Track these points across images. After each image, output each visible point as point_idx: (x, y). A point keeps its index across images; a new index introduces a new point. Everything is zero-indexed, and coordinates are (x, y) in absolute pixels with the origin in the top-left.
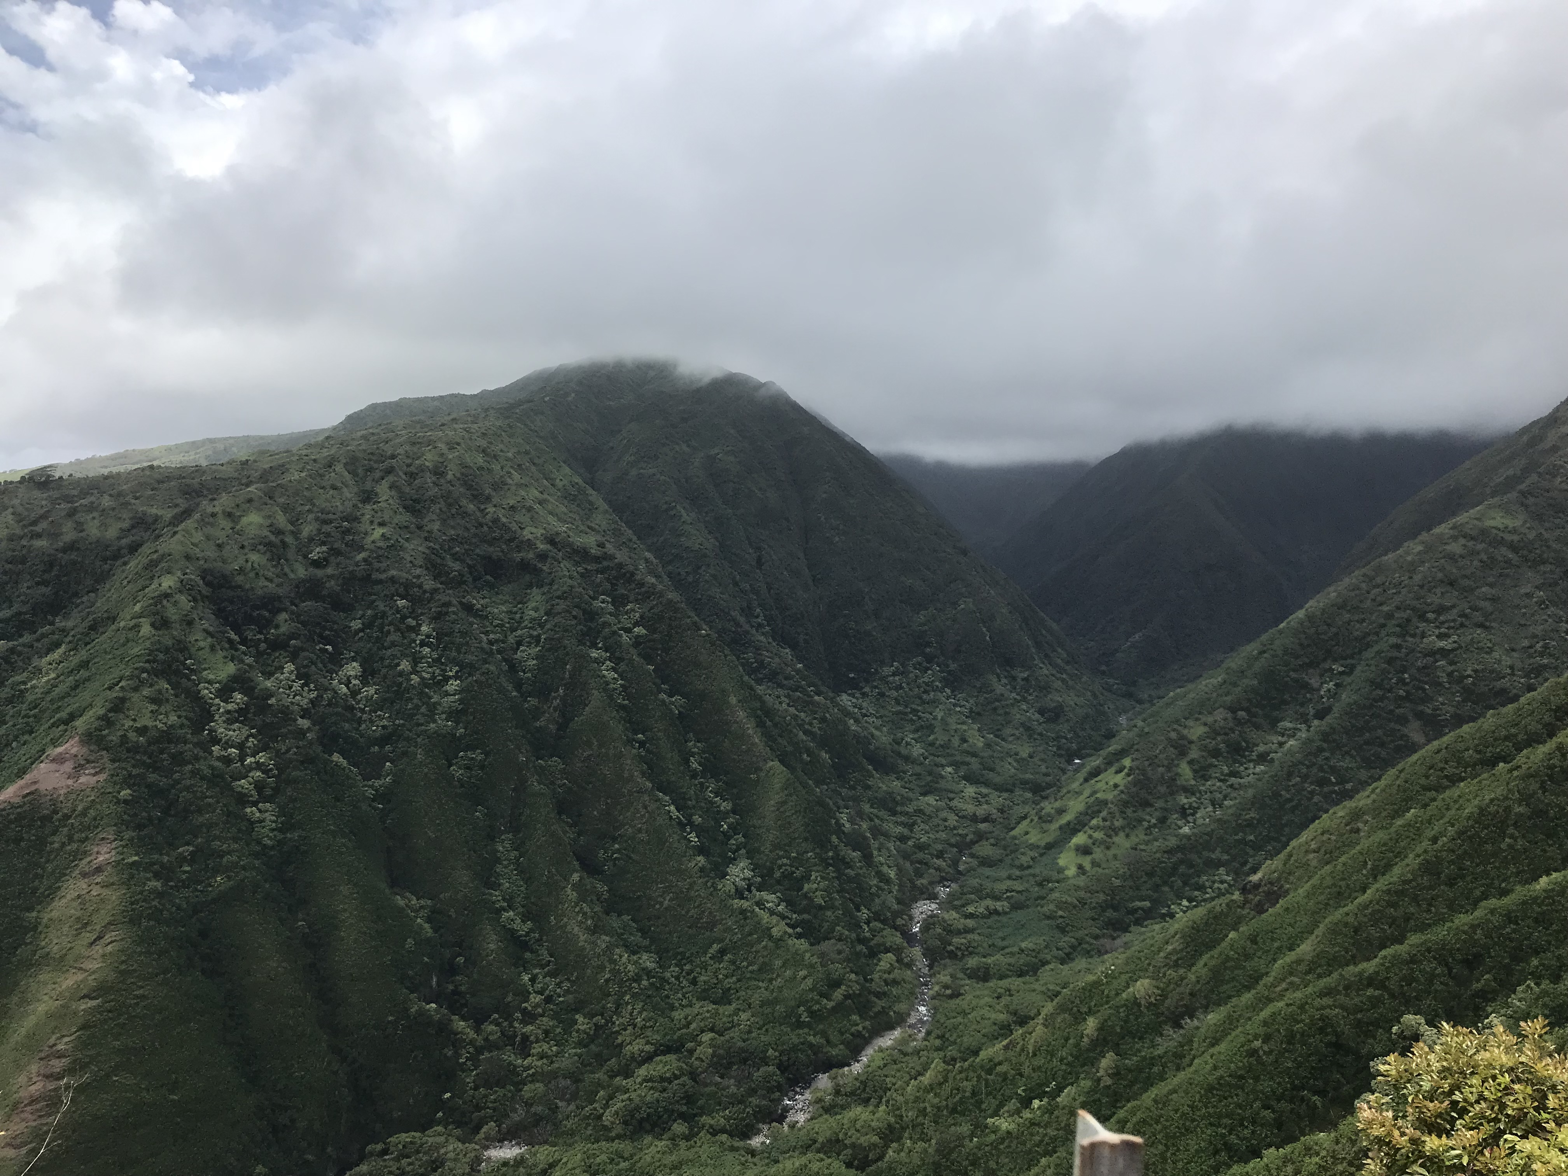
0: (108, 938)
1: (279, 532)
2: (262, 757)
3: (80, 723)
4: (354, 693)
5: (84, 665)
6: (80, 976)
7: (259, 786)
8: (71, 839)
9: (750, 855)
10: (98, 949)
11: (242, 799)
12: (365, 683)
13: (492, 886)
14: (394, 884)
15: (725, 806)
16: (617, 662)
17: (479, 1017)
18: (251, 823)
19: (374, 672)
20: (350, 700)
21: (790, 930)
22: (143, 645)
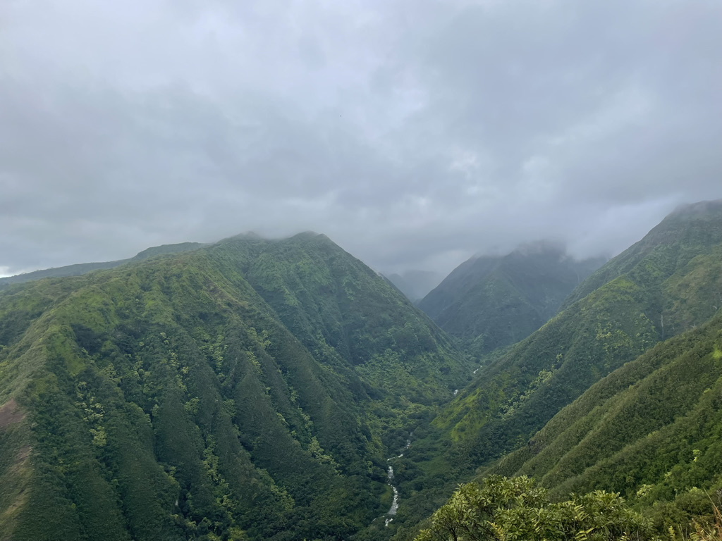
0: (27, 491)
2: (98, 406)
3: (13, 394)
6: (14, 509)
7: (96, 419)
8: (7, 447)
9: (318, 439)
12: (146, 370)
13: (203, 459)
14: (159, 460)
15: (307, 418)
16: (258, 356)
17: (197, 519)
18: (92, 436)
19: (150, 365)
20: (139, 378)
21: (336, 471)
22: (43, 357)
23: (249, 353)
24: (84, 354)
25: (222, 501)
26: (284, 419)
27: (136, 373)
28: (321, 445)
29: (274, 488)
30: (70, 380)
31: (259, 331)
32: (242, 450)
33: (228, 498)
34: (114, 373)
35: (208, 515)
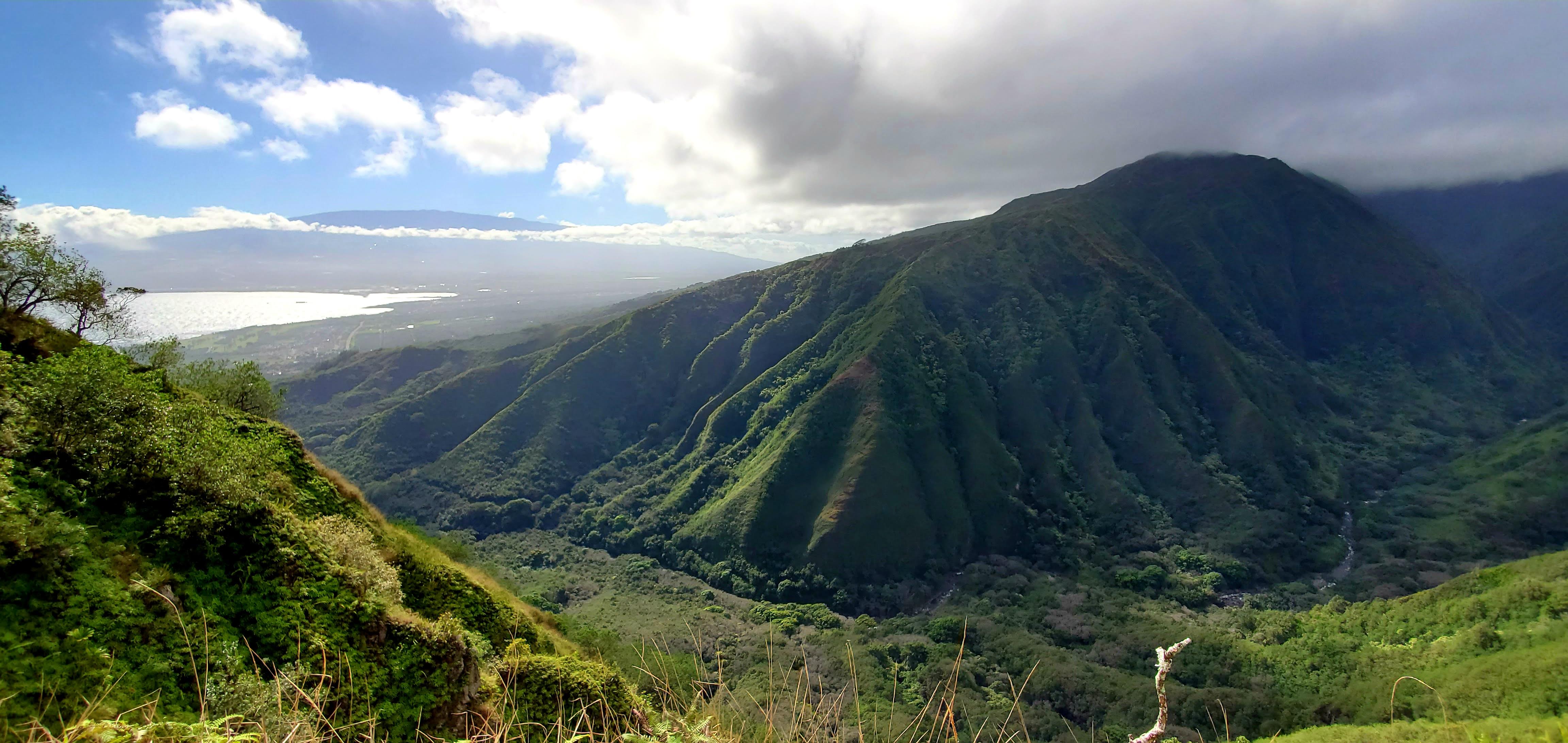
0: (871, 442)
1: (955, 265)
2: (941, 371)
3: (866, 350)
4: (987, 343)
5: (870, 325)
6: (861, 455)
7: (939, 385)
8: (860, 399)
9: (1220, 452)
10: (868, 446)
11: (930, 390)
12: (993, 339)
13: (1053, 445)
14: (1002, 436)
15: (1205, 421)
16: (1137, 332)
17: (1041, 509)
18: (934, 400)
19: (998, 334)
20: (986, 347)
21: (1245, 499)
22: (893, 317)
23: (1124, 328)
24: (931, 317)
25: (1071, 497)
26: (1168, 418)
27: (982, 341)
28: (1223, 461)
29: (1141, 498)
30: (916, 342)
31: (1143, 301)
32: (1102, 445)
33: (1081, 495)
34: (960, 339)
35: (1054, 507)
